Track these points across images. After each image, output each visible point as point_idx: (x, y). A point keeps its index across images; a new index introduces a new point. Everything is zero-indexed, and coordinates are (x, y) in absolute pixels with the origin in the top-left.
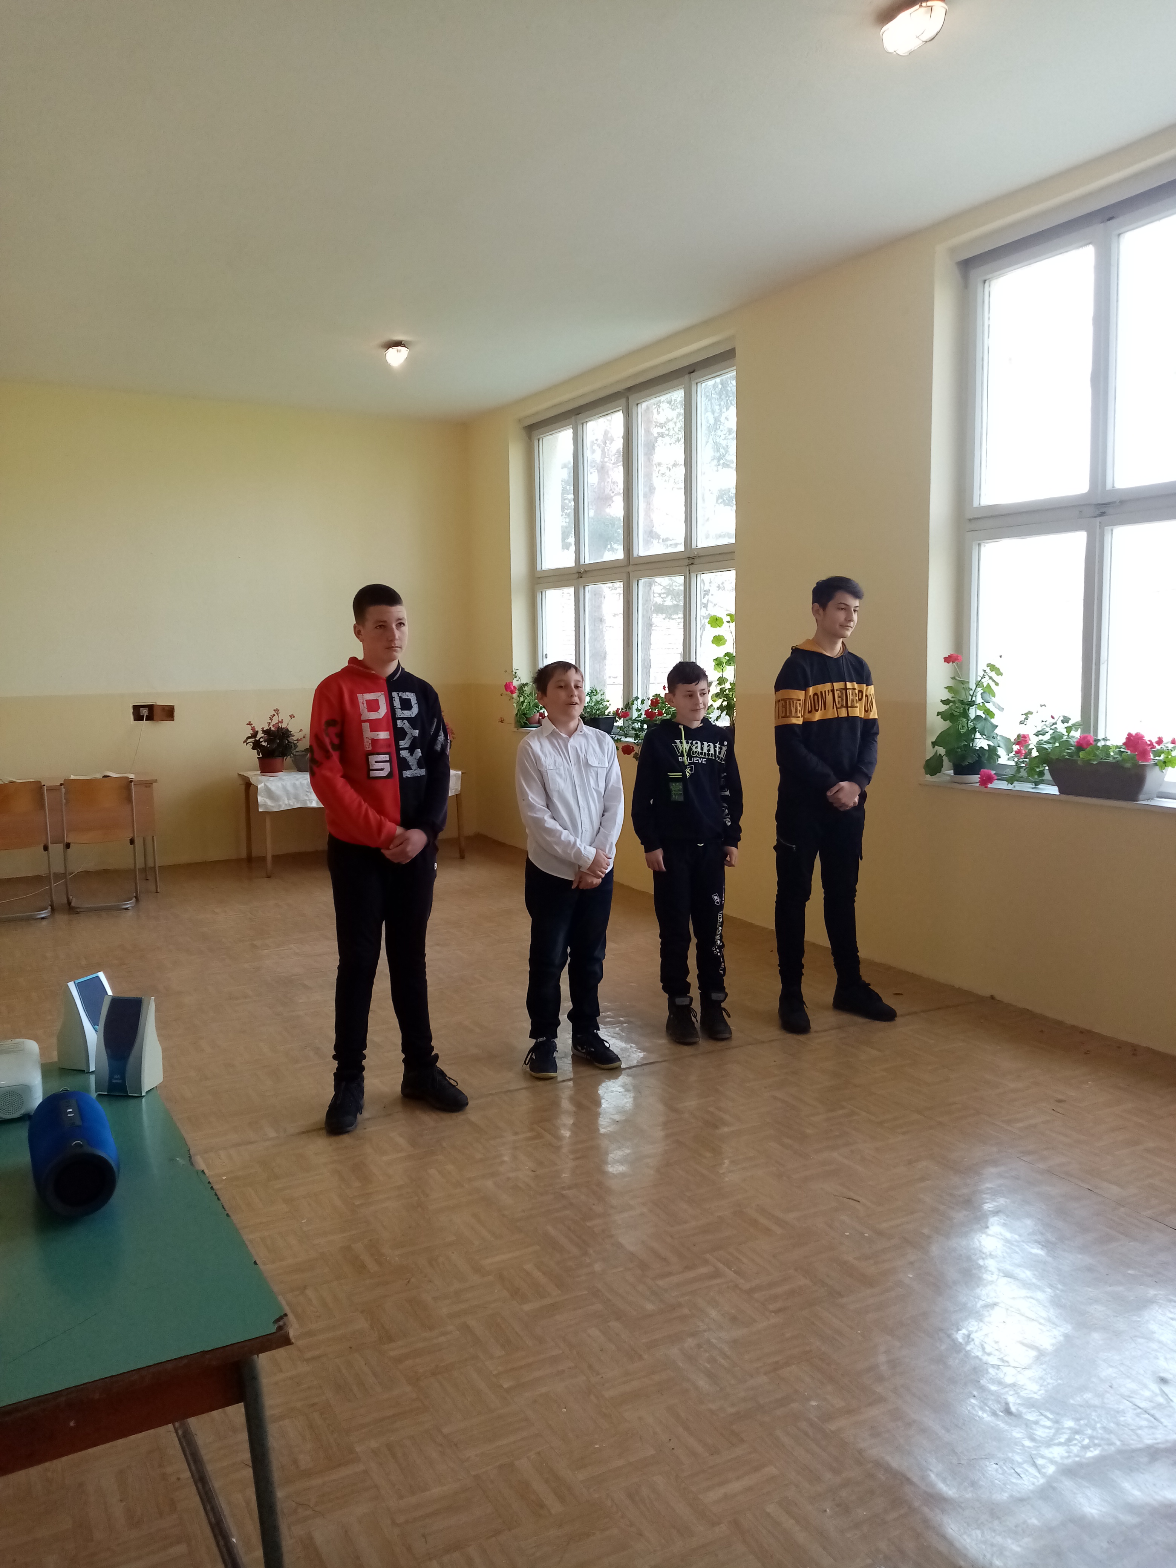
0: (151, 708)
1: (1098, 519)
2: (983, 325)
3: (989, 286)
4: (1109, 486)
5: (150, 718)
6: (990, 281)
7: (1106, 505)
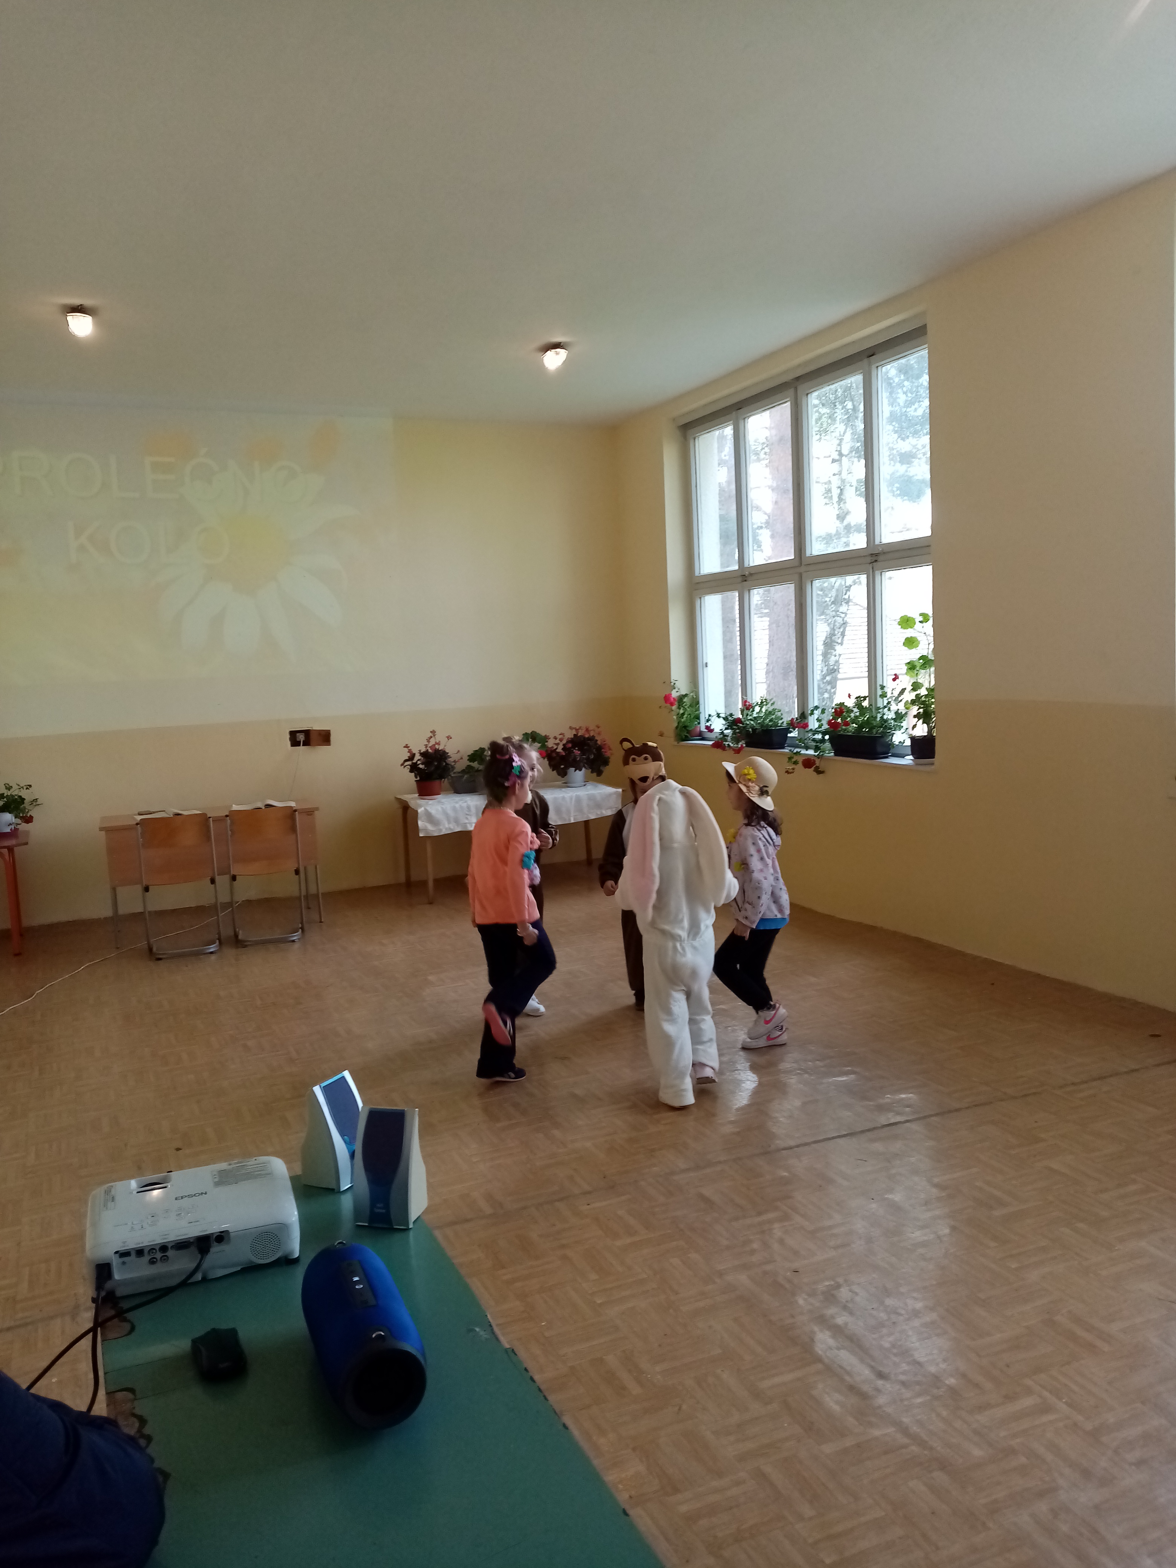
0: (307, 733)
5: (307, 743)
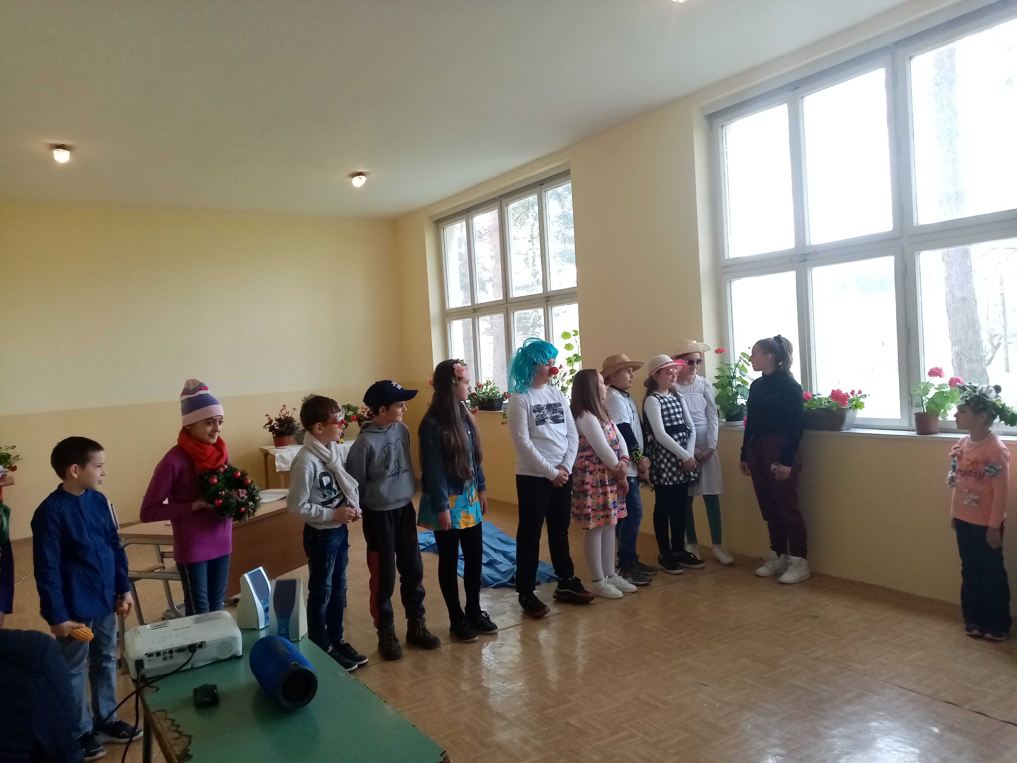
1: (803, 264)
2: (723, 152)
3: (725, 129)
4: (807, 244)
6: (725, 126)
7: (806, 255)
